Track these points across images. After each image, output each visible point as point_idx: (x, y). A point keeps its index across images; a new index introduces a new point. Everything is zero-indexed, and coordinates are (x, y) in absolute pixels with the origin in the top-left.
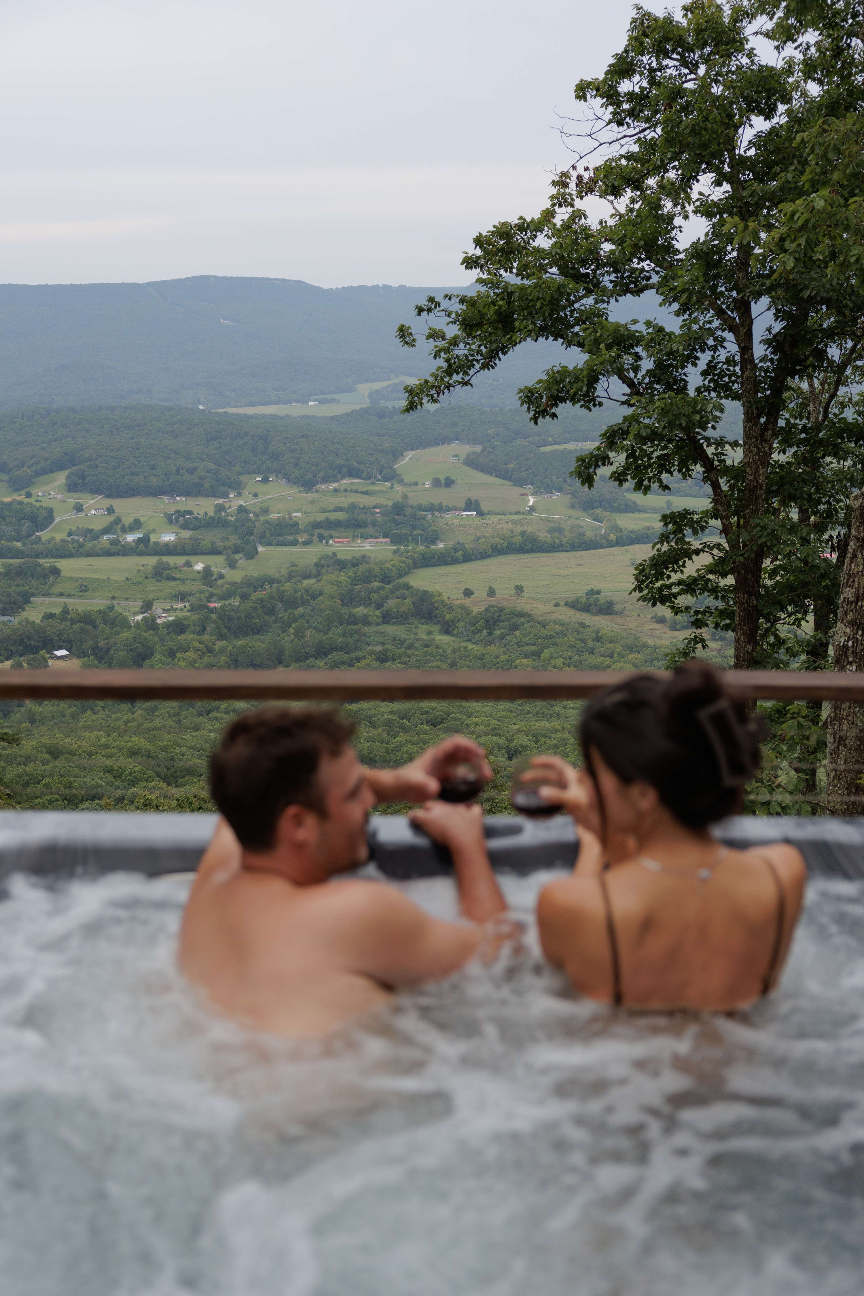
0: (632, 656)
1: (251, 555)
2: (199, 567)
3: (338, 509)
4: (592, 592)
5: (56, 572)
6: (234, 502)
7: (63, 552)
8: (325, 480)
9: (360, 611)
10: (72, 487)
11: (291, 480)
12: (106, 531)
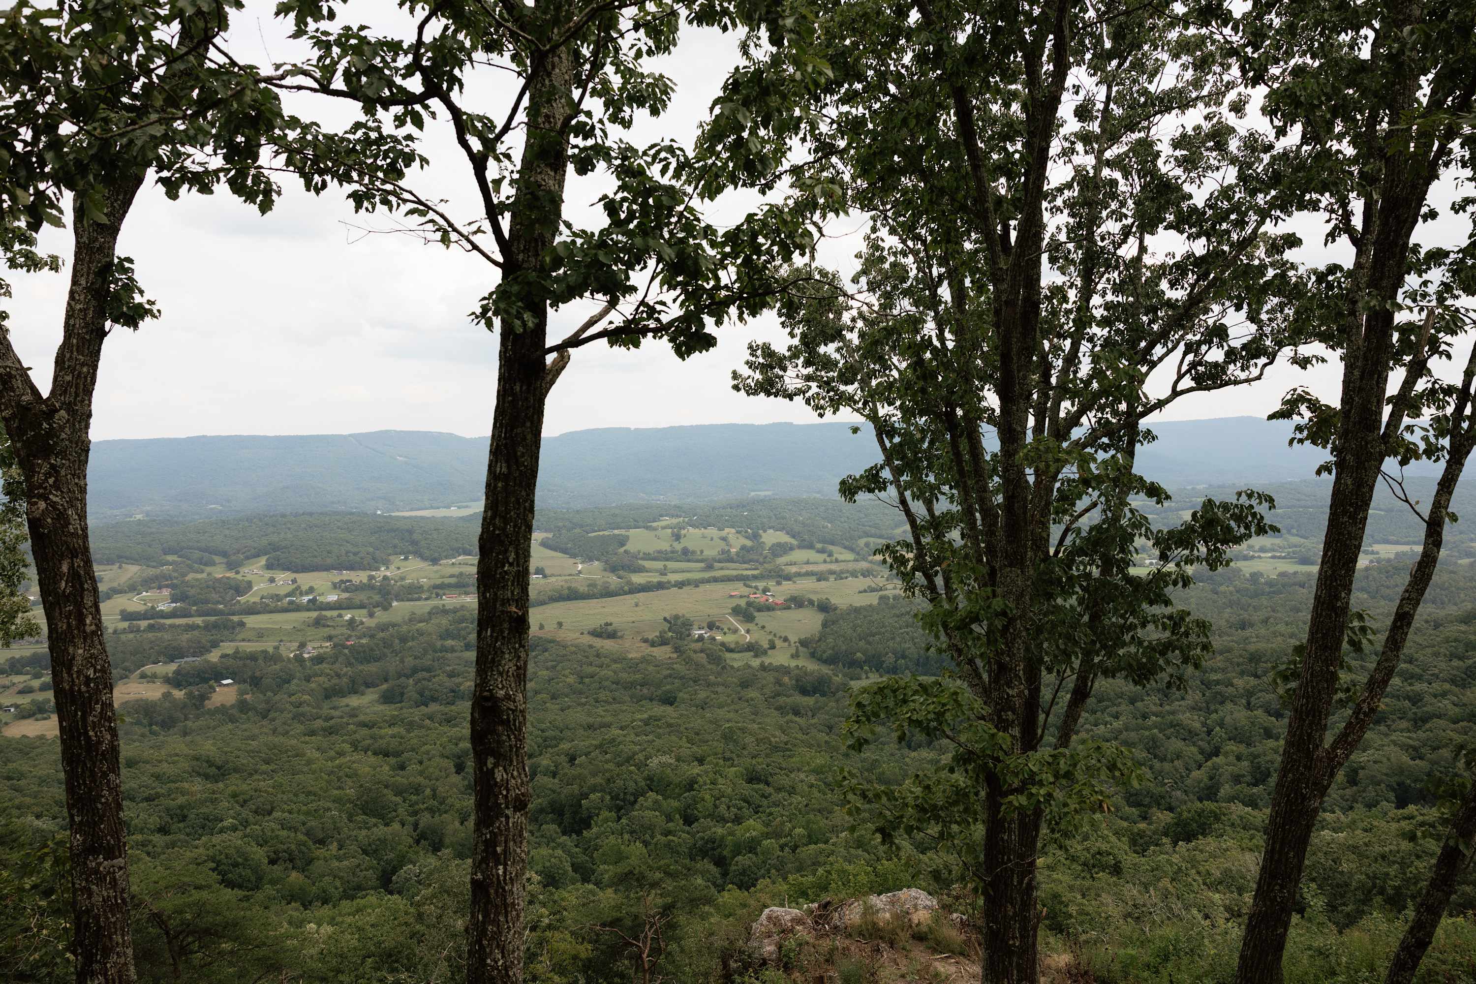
0: (614, 666)
1: (386, 607)
2: (348, 617)
3: (452, 576)
4: (607, 624)
5: (242, 624)
6: (383, 572)
7: (252, 610)
8: (446, 557)
9: (450, 643)
10: (269, 567)
11: (424, 558)
12: (288, 595)
